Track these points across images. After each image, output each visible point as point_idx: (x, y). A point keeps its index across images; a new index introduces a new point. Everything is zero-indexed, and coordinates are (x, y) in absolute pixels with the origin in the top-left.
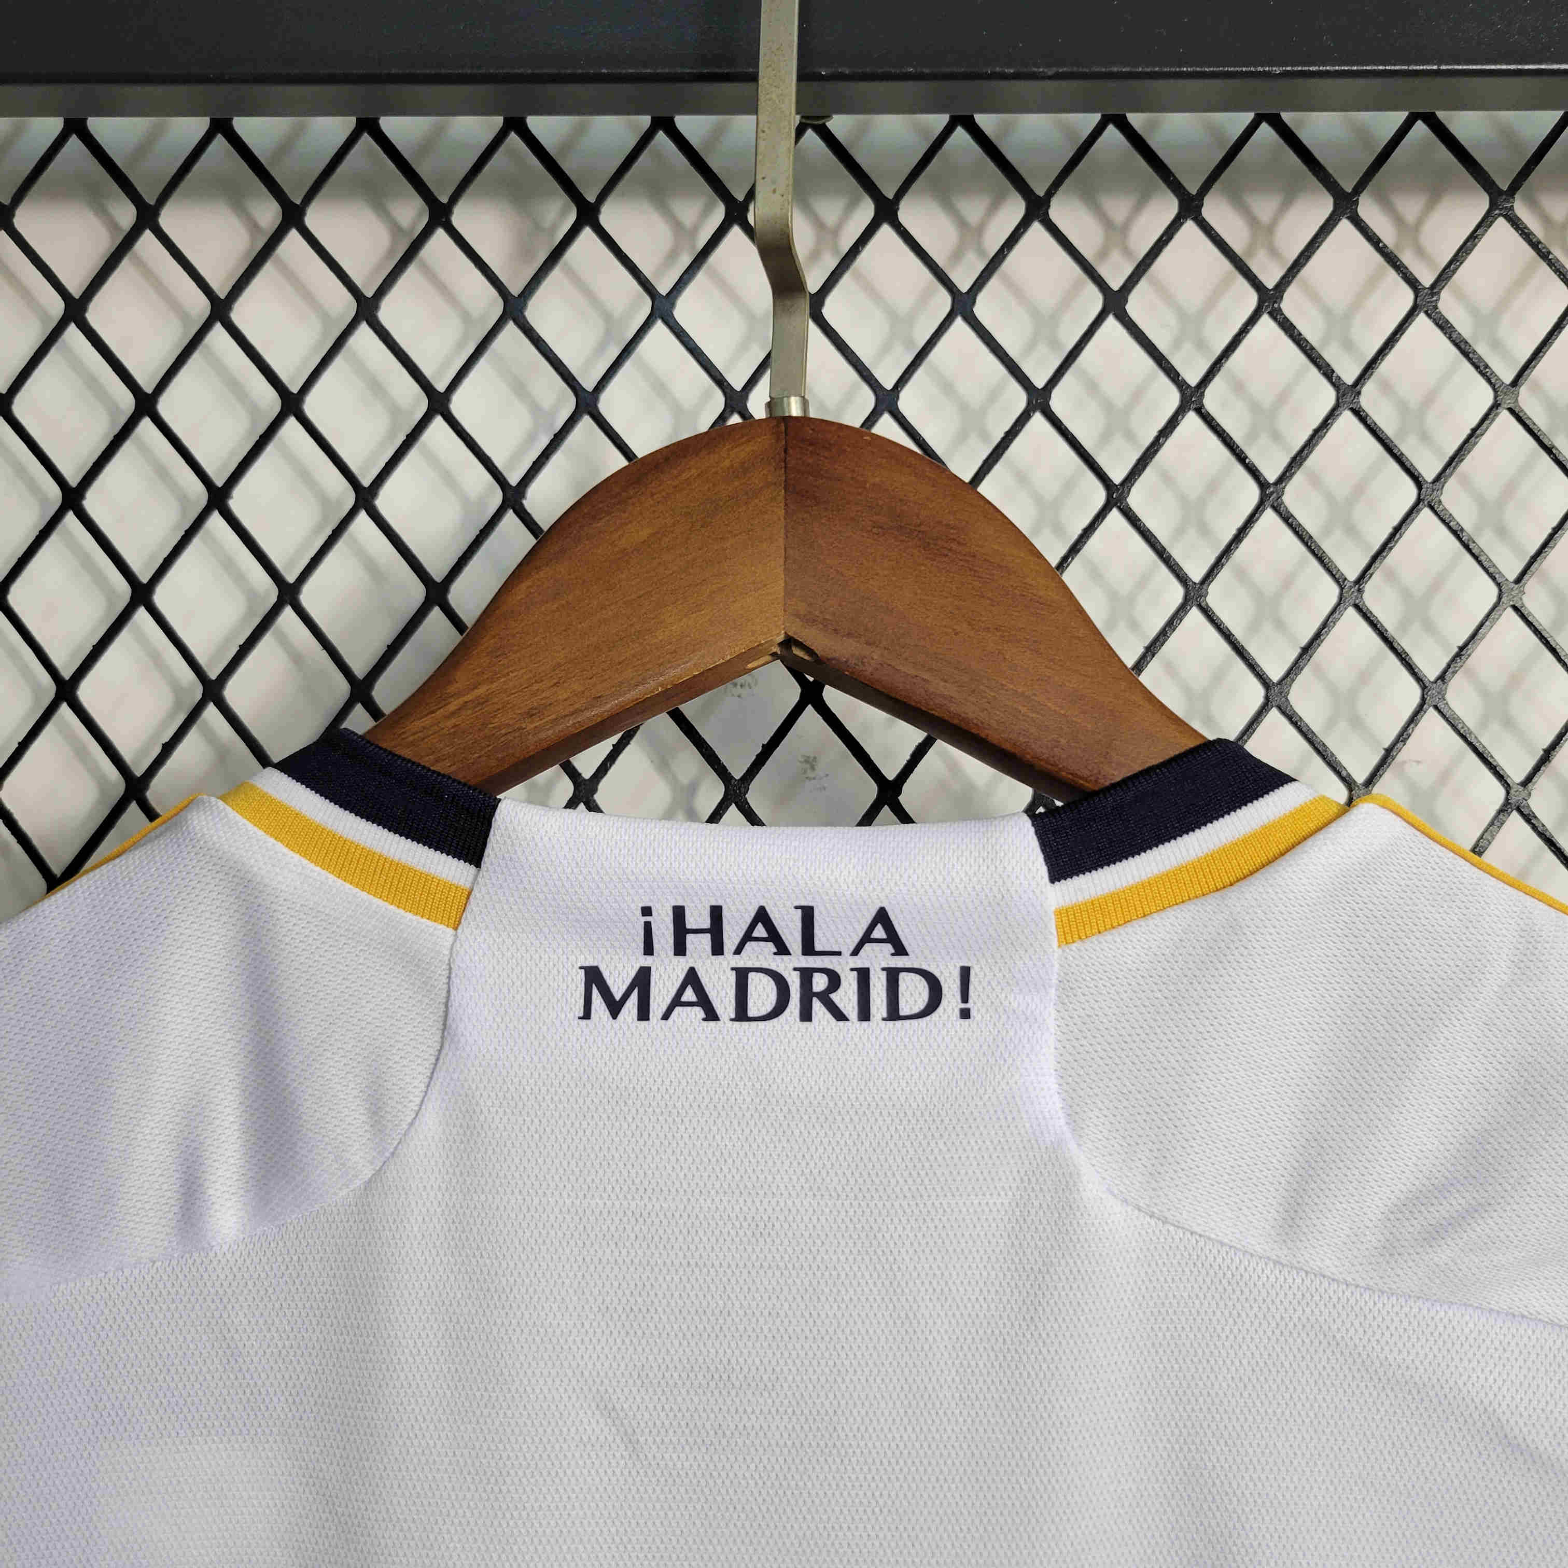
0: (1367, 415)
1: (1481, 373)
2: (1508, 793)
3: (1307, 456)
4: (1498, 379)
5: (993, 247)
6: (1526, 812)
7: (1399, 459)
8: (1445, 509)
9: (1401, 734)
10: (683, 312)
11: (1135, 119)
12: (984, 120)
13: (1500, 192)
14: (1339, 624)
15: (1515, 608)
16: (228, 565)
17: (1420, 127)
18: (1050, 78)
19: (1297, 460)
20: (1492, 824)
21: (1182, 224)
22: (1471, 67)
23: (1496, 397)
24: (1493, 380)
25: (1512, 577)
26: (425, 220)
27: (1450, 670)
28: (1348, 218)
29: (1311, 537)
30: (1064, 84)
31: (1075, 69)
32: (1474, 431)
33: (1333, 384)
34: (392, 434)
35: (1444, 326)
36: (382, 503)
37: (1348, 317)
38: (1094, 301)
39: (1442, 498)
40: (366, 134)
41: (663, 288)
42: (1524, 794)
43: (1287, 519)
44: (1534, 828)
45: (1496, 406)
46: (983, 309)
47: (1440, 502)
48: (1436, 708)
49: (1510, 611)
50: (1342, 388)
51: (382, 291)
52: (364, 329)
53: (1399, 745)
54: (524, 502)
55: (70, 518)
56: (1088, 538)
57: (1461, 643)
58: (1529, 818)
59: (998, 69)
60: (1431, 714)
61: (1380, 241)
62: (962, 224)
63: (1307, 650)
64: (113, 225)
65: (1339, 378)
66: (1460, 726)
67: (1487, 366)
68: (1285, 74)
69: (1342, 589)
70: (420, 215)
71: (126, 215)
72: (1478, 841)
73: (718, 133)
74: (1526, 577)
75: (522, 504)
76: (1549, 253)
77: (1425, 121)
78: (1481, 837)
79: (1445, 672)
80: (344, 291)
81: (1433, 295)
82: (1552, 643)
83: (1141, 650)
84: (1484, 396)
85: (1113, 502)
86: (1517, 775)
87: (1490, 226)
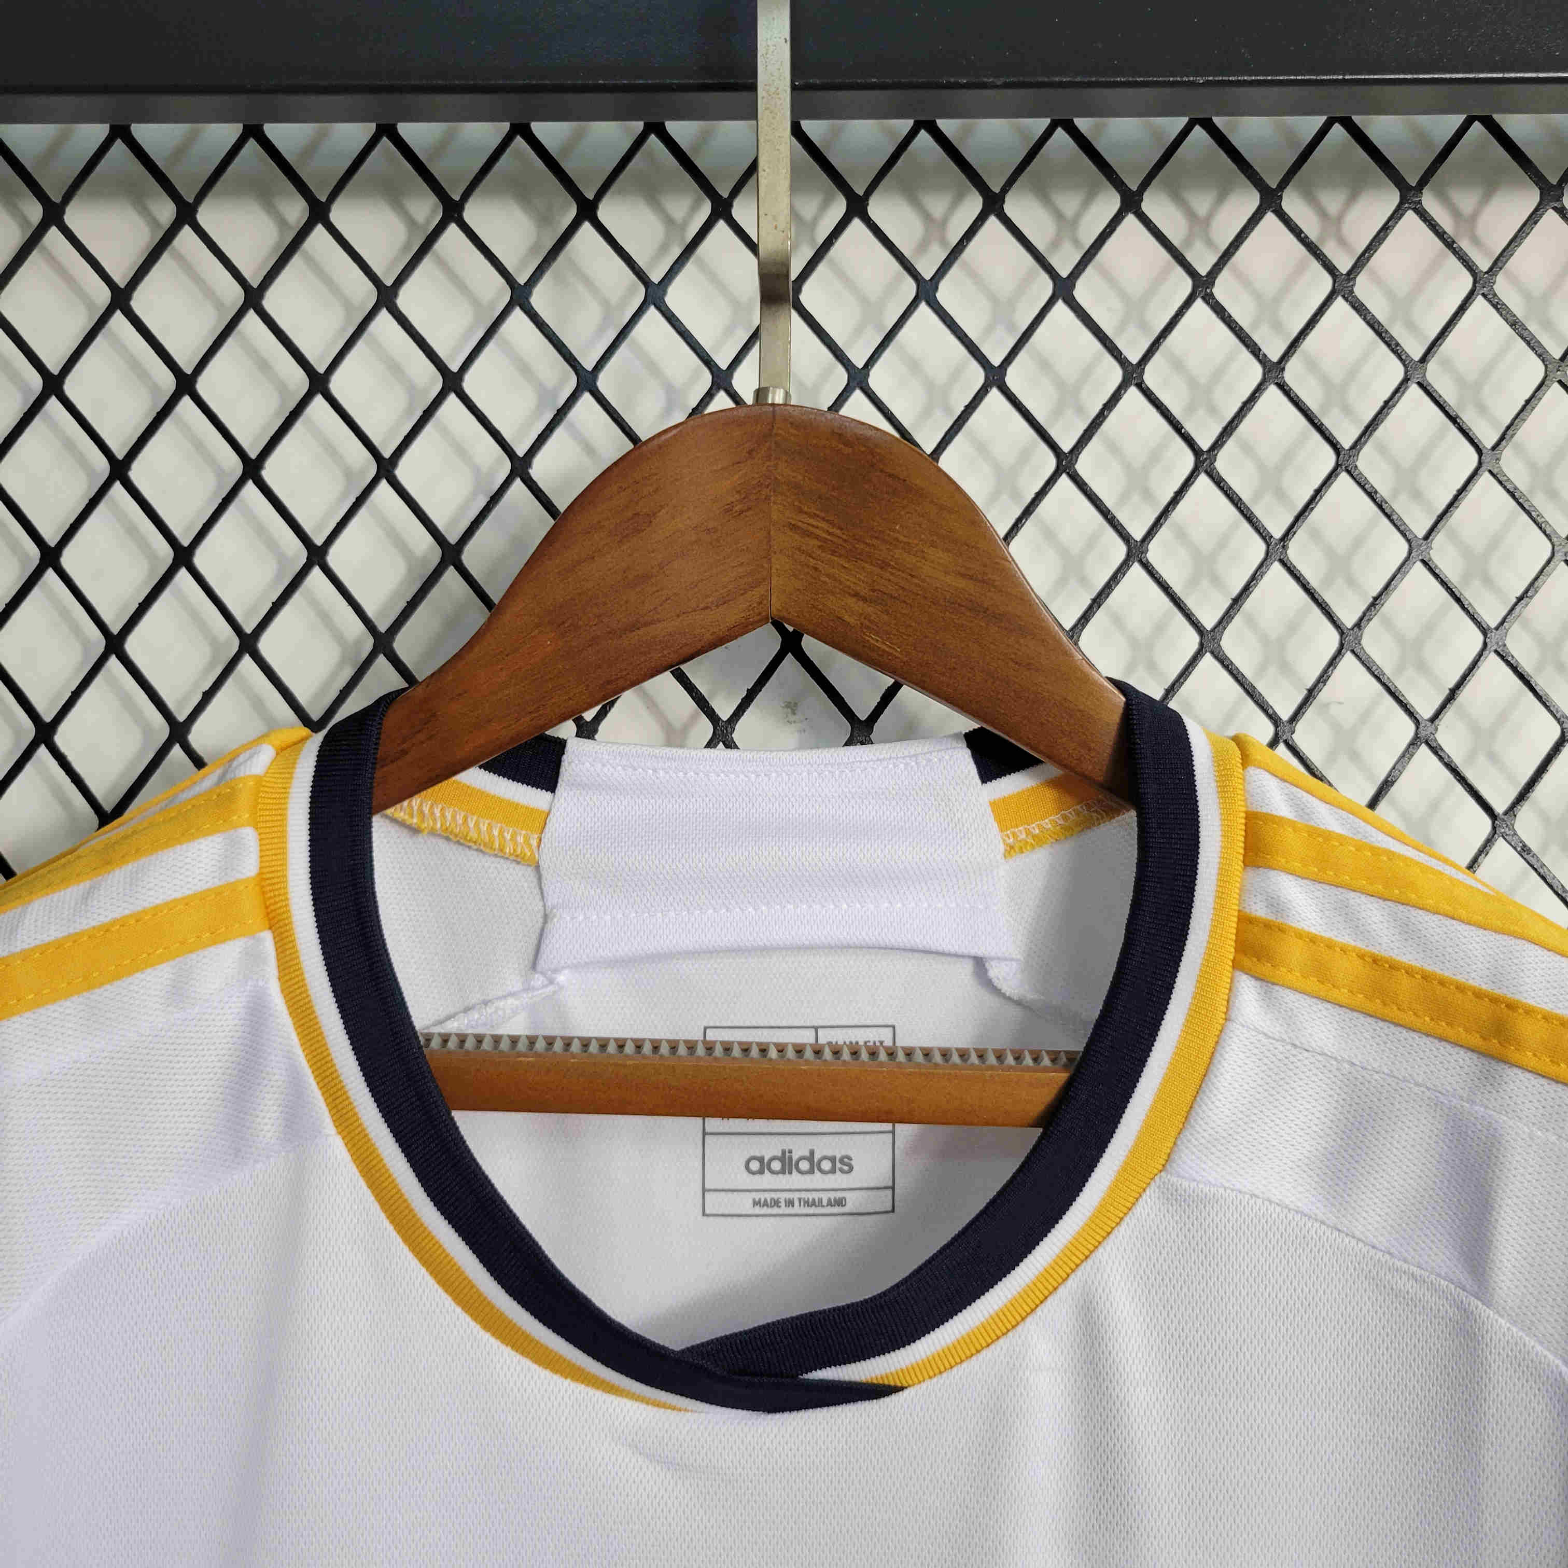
0: (1291, 389)
1: (1393, 350)
2: (1417, 728)
3: (1237, 426)
4: (1408, 356)
5: (954, 237)
6: (1434, 744)
7: (1320, 428)
8: (1361, 473)
9: (1321, 676)
10: (674, 298)
11: (1082, 123)
12: (944, 125)
13: (1411, 188)
14: (1266, 578)
15: (1424, 563)
16: (261, 530)
17: (1337, 129)
18: (997, 87)
19: (1228, 430)
20: (1403, 756)
21: (1123, 218)
22: (1372, 77)
23: (1406, 372)
24: (1404, 357)
25: (1421, 533)
26: (439, 216)
27: (1366, 618)
28: (1273, 211)
29: (1240, 499)
30: (1010, 92)
31: (1021, 79)
32: (1386, 403)
33: (1260, 361)
34: (409, 411)
35: (1359, 308)
36: (402, 472)
37: (1277, 301)
38: (1045, 287)
39: (1358, 463)
40: (385, 139)
41: (656, 276)
42: (1431, 729)
43: (1219, 482)
44: (1441, 758)
45: (1406, 381)
46: (944, 295)
47: (1356, 467)
48: (1353, 652)
49: (1419, 565)
50: (1268, 365)
51: (401, 280)
52: (384, 316)
53: (1321, 685)
54: (530, 471)
55: (117, 488)
56: (1040, 501)
57: (1375, 594)
58: (1436, 750)
59: (952, 80)
60: (1348, 658)
61: (1301, 232)
62: (927, 217)
63: (1238, 601)
64: (154, 222)
65: (1265, 355)
66: (1374, 668)
67: (1398, 344)
68: (1208, 84)
69: (1268, 545)
70: (434, 211)
71: (166, 211)
72: (1391, 771)
73: (705, 137)
74: (1433, 534)
75: (528, 473)
76: (1454, 242)
77: (1343, 125)
78: (1394, 768)
79: (1361, 619)
80: (365, 279)
81: (1349, 280)
82: (1457, 593)
83: (1088, 602)
84: (1396, 371)
85: (1061, 468)
86: (1425, 711)
87: (1400, 219)
